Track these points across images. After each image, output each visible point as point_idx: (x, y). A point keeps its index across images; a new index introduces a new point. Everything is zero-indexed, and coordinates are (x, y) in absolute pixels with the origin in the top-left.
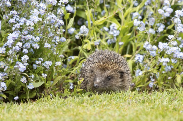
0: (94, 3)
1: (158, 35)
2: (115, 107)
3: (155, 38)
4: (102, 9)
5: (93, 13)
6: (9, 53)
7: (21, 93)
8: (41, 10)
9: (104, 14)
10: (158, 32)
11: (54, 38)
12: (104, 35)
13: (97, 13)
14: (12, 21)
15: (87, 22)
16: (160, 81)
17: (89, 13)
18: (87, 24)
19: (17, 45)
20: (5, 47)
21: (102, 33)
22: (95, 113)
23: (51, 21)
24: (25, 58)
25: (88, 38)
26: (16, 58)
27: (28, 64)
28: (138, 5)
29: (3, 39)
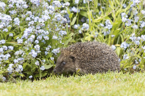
0: (93, 6)
1: (141, 30)
2: (104, 84)
3: (139, 32)
4: (100, 10)
5: (92, 13)
6: (25, 43)
7: (36, 73)
8: (50, 11)
9: (101, 13)
10: (140, 27)
11: (60, 32)
12: (100, 30)
13: (96, 13)
14: (28, 19)
15: (88, 20)
16: (141, 64)
17: (90, 13)
18: (88, 21)
19: (31, 37)
20: (23, 39)
21: (99, 28)
22: (87, 88)
23: (58, 19)
24: (37, 47)
25: (89, 32)
26: (31, 47)
27: (40, 51)
28: (126, 7)
29: (22, 33)
